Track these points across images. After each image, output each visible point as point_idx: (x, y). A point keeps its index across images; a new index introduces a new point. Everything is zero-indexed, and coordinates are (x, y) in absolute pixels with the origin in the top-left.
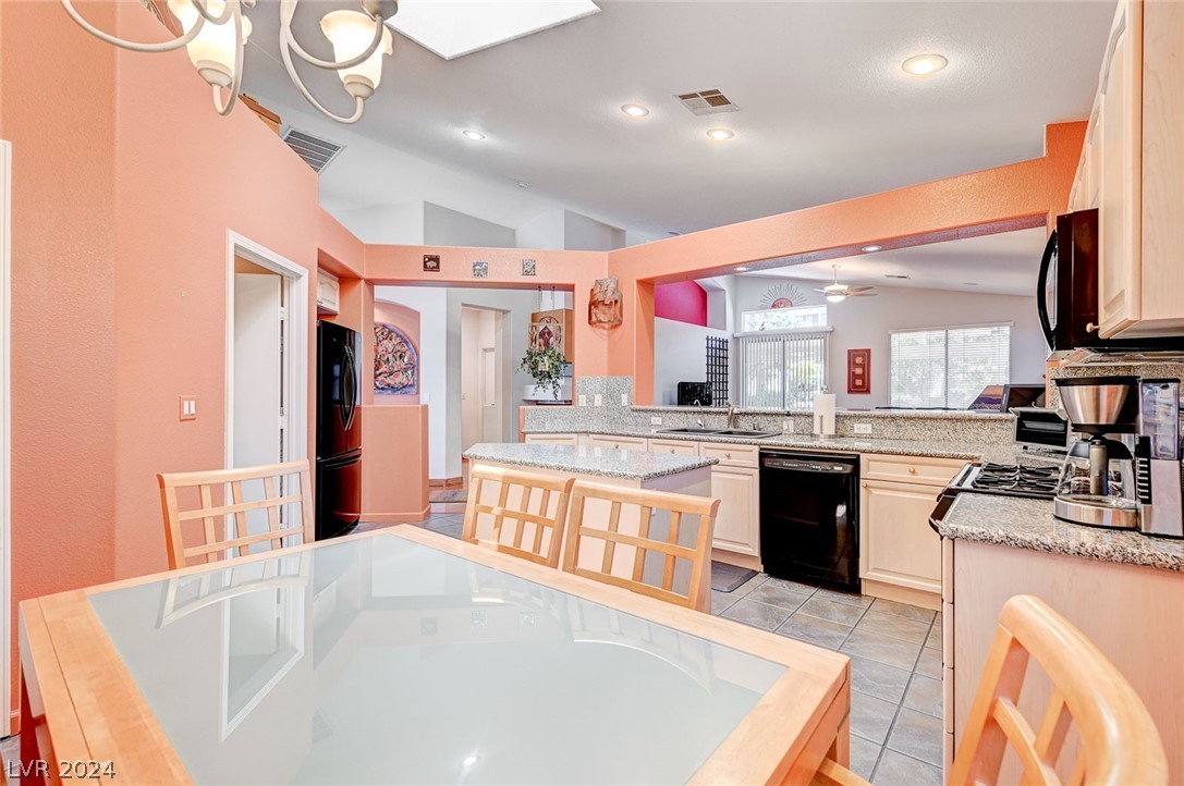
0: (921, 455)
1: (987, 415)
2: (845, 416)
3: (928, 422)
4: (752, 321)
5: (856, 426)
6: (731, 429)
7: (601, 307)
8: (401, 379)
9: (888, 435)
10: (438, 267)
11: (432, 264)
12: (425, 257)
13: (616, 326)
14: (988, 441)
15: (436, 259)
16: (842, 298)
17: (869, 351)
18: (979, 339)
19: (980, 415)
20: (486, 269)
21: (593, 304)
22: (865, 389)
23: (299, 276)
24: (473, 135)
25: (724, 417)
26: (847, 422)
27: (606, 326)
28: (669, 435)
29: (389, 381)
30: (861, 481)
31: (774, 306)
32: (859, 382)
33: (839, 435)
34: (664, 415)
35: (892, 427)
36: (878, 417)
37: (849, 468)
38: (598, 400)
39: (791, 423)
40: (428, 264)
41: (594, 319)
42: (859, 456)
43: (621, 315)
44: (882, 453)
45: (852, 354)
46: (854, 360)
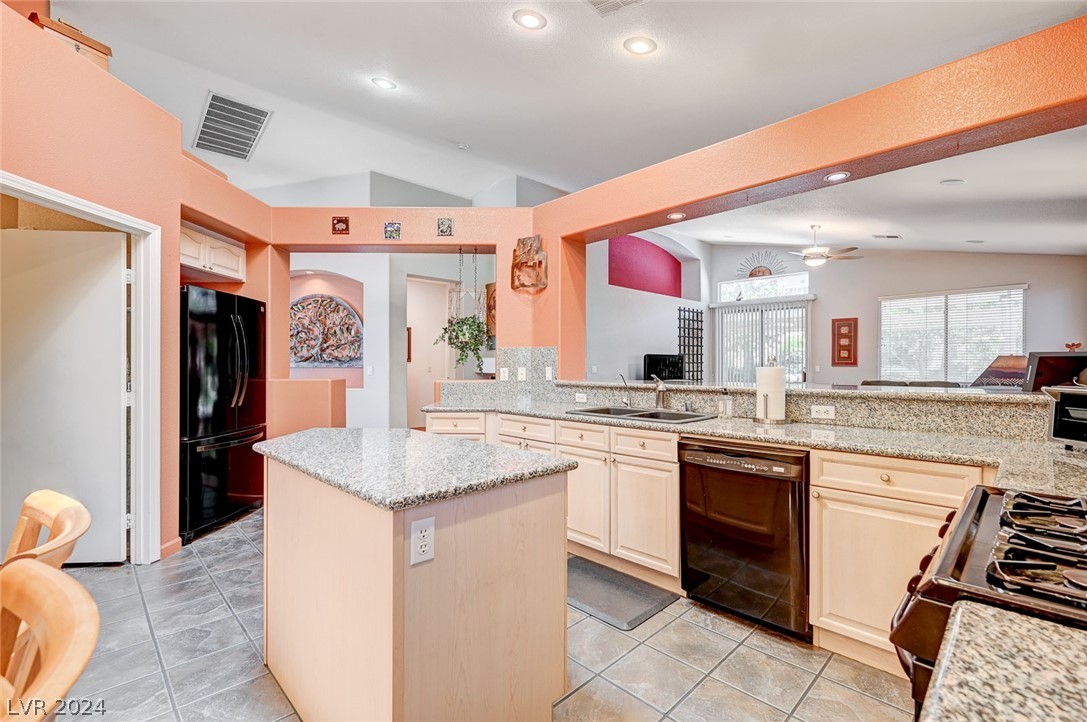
0: (900, 456)
1: (1004, 397)
2: (799, 396)
3: (915, 406)
4: (729, 292)
5: (814, 408)
6: (660, 409)
7: (524, 269)
8: (346, 352)
9: (856, 420)
10: (347, 229)
11: (341, 226)
12: (334, 218)
13: (542, 290)
14: (1005, 433)
15: (345, 221)
16: (823, 261)
17: (855, 320)
18: (988, 305)
19: (993, 396)
20: (398, 230)
21: (517, 266)
22: (852, 361)
23: (146, 234)
24: (384, 84)
25: (653, 395)
26: (803, 404)
27: (531, 290)
28: (577, 417)
29: (336, 354)
30: (812, 489)
31: (751, 275)
32: (844, 354)
33: (790, 420)
34: (589, 391)
35: (863, 411)
36: (844, 397)
37: (794, 471)
38: (522, 374)
39: (729, 404)
40: (337, 226)
41: (517, 283)
42: (809, 452)
43: (546, 277)
44: (840, 450)
45: (837, 324)
46: (839, 330)
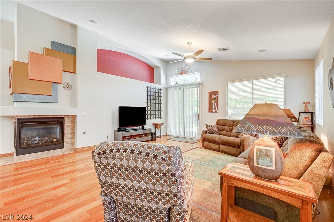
17: (218, 92)
31: (180, 74)
45: (211, 94)
46: (211, 97)
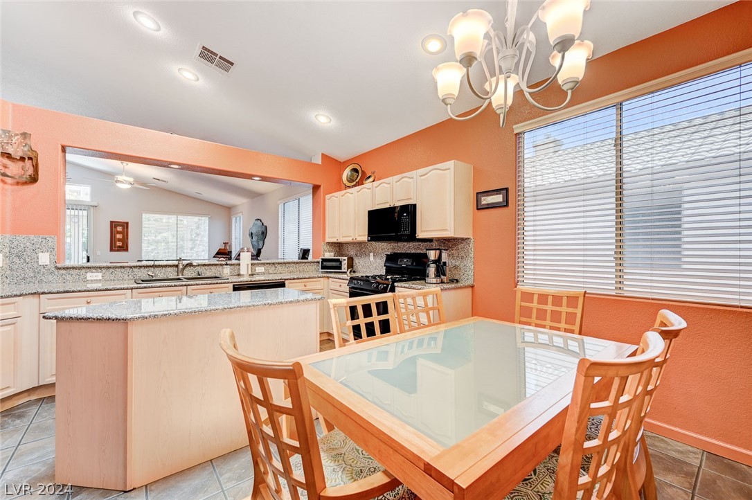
0: (309, 278)
5: (257, 268)
17: (127, 223)
22: (124, 248)
26: (252, 266)
32: (119, 244)
36: (268, 263)
39: (229, 270)
42: (284, 282)
43: (37, 173)
45: (114, 225)
46: (115, 228)
